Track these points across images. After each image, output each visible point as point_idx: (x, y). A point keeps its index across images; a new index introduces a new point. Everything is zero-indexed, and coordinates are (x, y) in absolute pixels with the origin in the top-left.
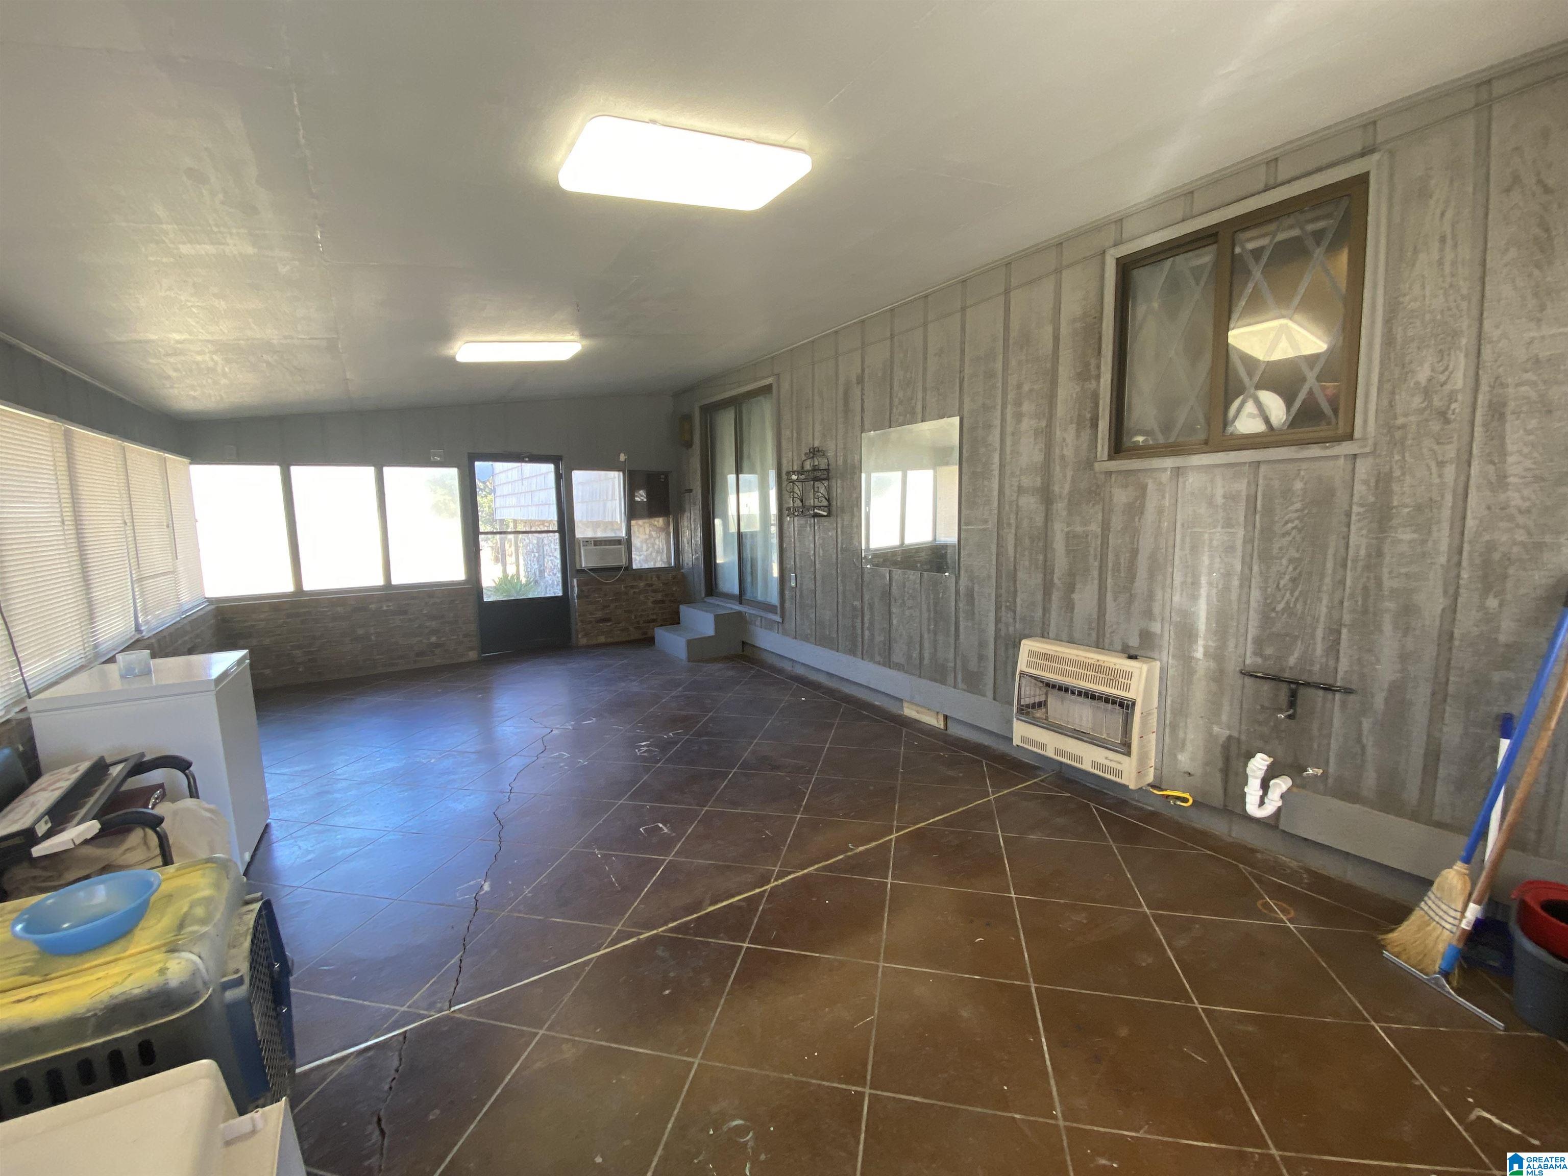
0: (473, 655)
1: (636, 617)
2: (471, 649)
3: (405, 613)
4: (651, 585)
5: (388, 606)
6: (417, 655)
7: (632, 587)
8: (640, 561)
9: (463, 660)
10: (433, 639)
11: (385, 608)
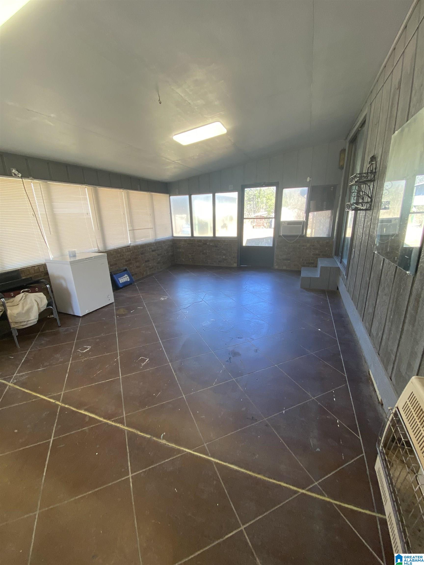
0: (235, 265)
1: (303, 260)
2: (235, 263)
3: (216, 247)
4: (313, 246)
5: (212, 244)
6: (219, 262)
7: (303, 246)
8: (310, 233)
9: (232, 266)
10: (224, 257)
11: (211, 244)
